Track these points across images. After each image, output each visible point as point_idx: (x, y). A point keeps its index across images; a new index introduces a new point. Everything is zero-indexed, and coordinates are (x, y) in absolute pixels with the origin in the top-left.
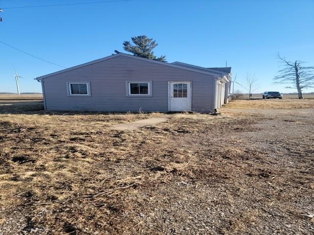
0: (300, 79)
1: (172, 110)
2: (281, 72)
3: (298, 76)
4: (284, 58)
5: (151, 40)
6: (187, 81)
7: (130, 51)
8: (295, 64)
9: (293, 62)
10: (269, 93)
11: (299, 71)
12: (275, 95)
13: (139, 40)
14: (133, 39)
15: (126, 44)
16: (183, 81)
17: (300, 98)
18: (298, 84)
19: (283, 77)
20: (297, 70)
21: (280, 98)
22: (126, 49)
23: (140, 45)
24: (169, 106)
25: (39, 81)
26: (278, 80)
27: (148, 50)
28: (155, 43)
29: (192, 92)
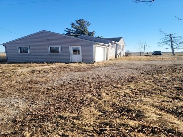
0: (173, 44)
1: (72, 61)
2: (162, 40)
3: (172, 42)
4: (164, 31)
5: (87, 21)
6: (79, 45)
7: (75, 28)
8: (171, 35)
9: (169, 34)
10: (155, 52)
11: (173, 39)
12: (158, 53)
13: (80, 22)
14: (76, 21)
15: (73, 24)
16: (77, 45)
17: (173, 55)
18: (172, 46)
19: (164, 42)
20: (171, 38)
21: (161, 55)
22: (72, 27)
23: (81, 24)
24: (70, 59)
25: (3, 46)
26: (161, 45)
27: (85, 27)
28: (89, 24)
29: (82, 52)
